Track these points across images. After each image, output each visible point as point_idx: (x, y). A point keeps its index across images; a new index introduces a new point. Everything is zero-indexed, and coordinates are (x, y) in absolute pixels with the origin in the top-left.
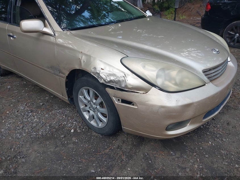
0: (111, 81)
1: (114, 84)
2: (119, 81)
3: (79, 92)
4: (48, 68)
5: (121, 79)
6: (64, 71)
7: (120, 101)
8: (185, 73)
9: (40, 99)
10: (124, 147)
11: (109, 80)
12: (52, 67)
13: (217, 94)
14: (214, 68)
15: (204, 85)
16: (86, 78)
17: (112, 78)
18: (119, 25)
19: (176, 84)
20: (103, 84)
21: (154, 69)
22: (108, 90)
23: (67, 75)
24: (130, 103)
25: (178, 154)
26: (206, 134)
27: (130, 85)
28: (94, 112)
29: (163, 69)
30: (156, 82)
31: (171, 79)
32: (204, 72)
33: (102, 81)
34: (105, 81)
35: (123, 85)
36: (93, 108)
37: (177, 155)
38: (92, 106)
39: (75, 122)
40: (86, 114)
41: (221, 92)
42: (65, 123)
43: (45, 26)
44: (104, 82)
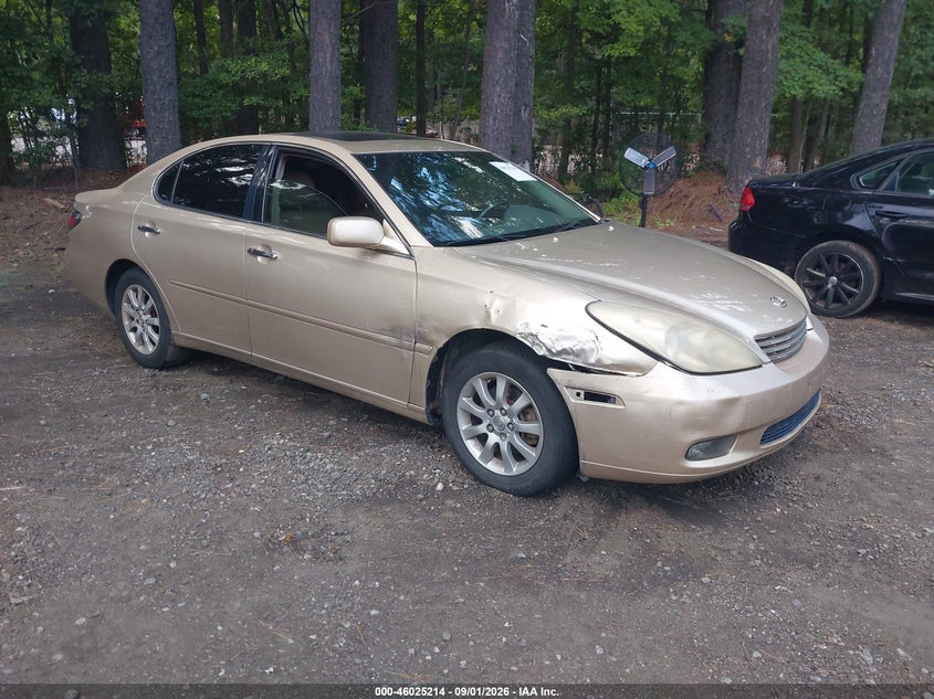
0: (564, 352)
1: (571, 357)
2: (583, 351)
3: (466, 388)
4: (382, 331)
5: (587, 347)
6: (434, 337)
7: (582, 396)
8: (719, 339)
9: (313, 425)
10: (578, 517)
11: (559, 349)
12: (395, 331)
13: (786, 387)
14: (778, 335)
15: (760, 366)
16: (491, 351)
17: (567, 345)
18: (556, 239)
19: (701, 358)
20: (544, 357)
21: (659, 325)
22: (553, 373)
23: (441, 345)
24: (605, 398)
25: (709, 529)
26: (769, 496)
27: (609, 358)
28: (501, 435)
29: (674, 328)
30: (665, 352)
31: (689, 349)
32: (757, 341)
33: (541, 352)
34: (549, 351)
35: (592, 360)
36: (502, 426)
37: (706, 531)
38: (496, 420)
39: (438, 471)
40: (475, 446)
41: (796, 385)
42: (412, 472)
43: (386, 234)
44: (547, 354)
